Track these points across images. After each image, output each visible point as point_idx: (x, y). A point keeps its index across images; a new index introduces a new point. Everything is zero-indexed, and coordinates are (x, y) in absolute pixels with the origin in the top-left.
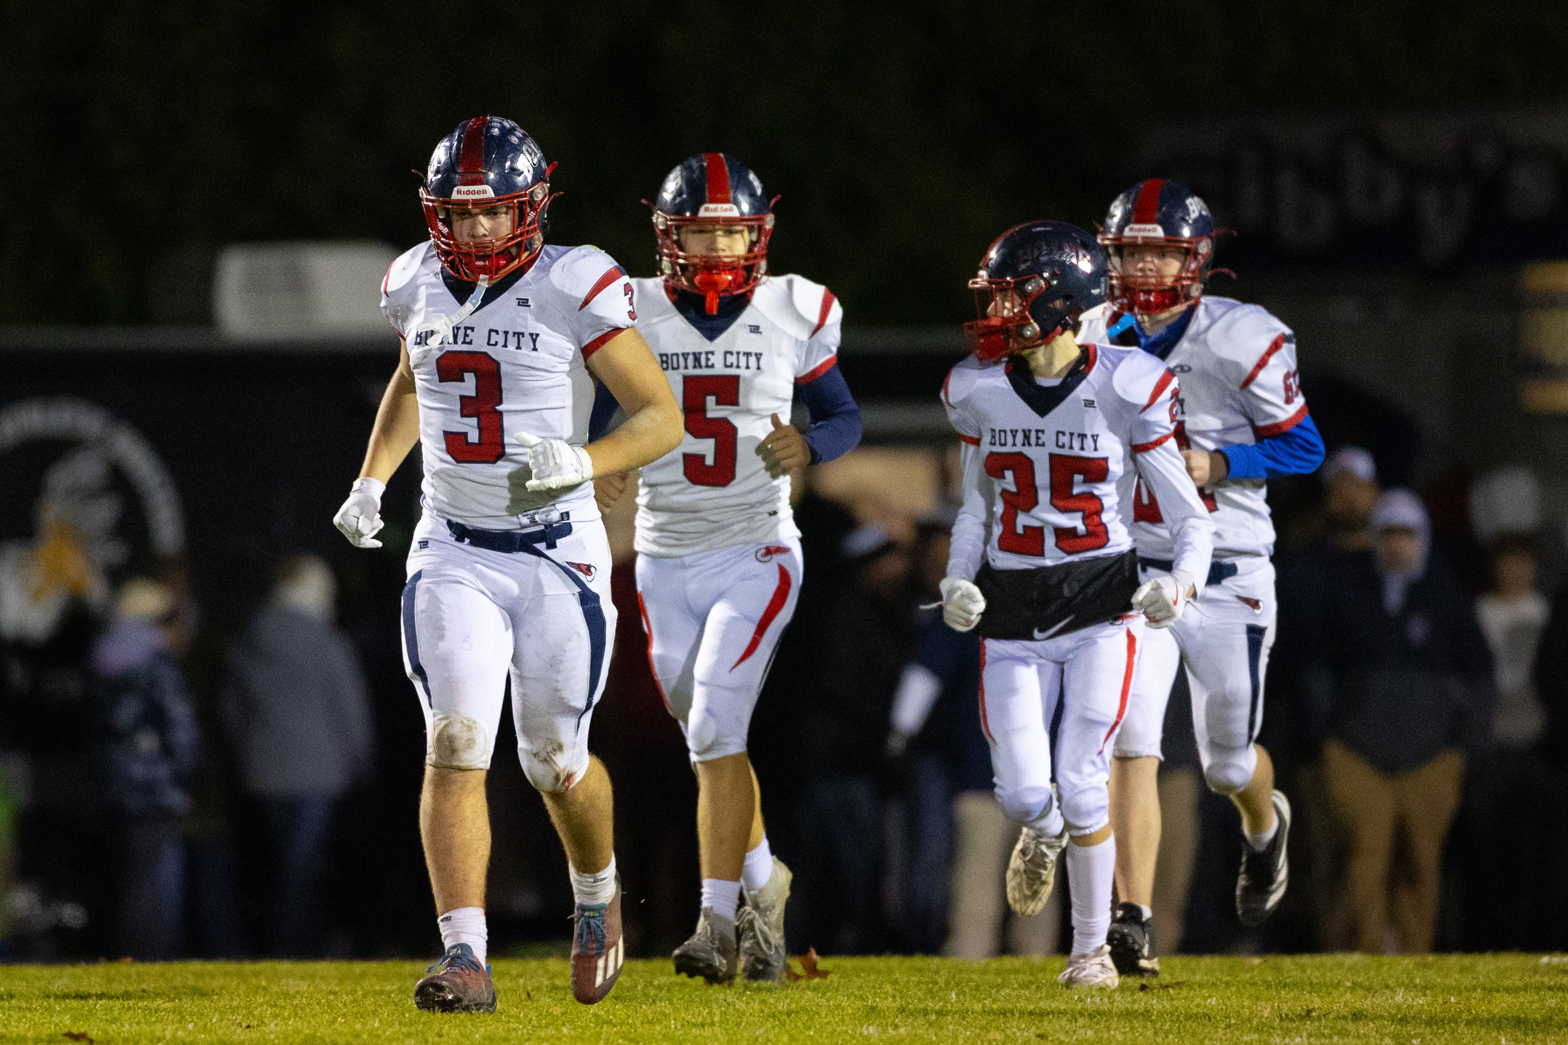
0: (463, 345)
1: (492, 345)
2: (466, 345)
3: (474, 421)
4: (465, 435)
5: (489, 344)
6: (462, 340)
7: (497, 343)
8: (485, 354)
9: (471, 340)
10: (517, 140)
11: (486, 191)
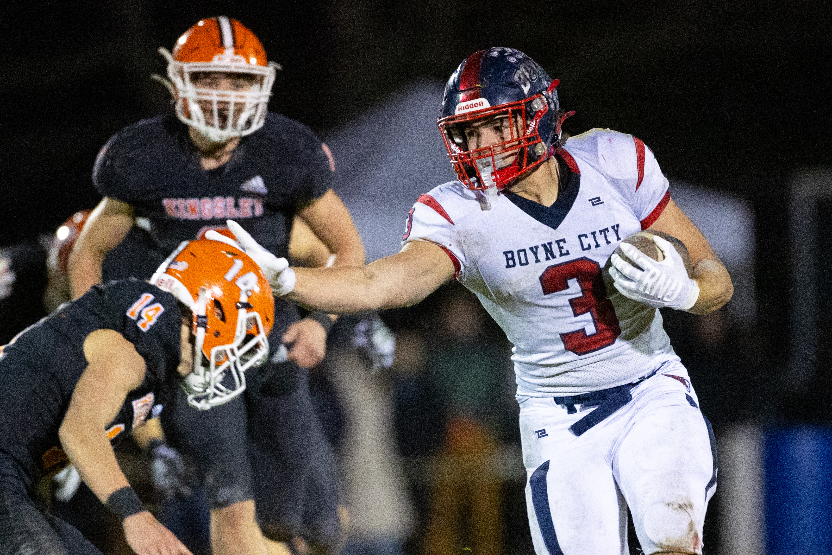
0: (562, 257)
1: (587, 249)
2: (565, 257)
3: (588, 316)
4: (583, 330)
5: (583, 249)
6: (559, 253)
7: (589, 245)
8: (584, 259)
9: (568, 251)
10: (515, 60)
11: (482, 103)
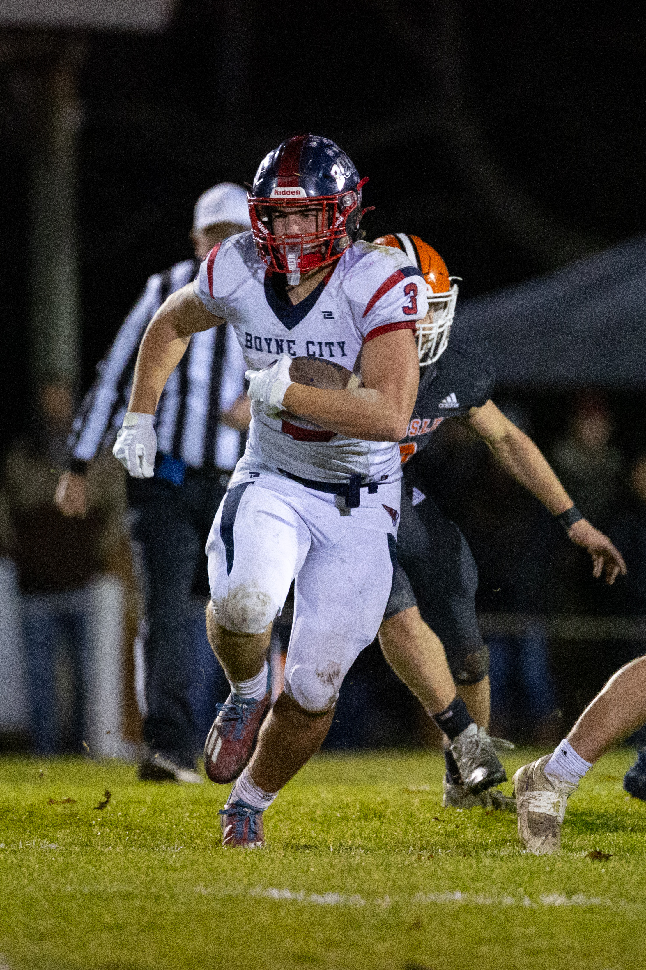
5: (308, 355)
7: (314, 352)
10: (333, 153)
11: (299, 192)
